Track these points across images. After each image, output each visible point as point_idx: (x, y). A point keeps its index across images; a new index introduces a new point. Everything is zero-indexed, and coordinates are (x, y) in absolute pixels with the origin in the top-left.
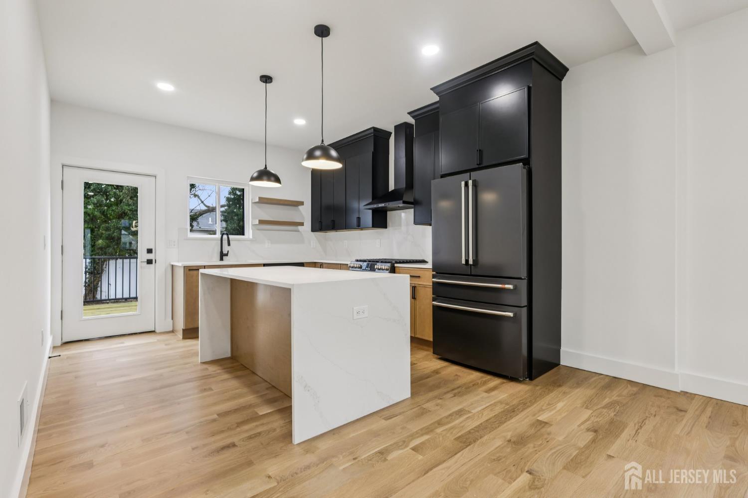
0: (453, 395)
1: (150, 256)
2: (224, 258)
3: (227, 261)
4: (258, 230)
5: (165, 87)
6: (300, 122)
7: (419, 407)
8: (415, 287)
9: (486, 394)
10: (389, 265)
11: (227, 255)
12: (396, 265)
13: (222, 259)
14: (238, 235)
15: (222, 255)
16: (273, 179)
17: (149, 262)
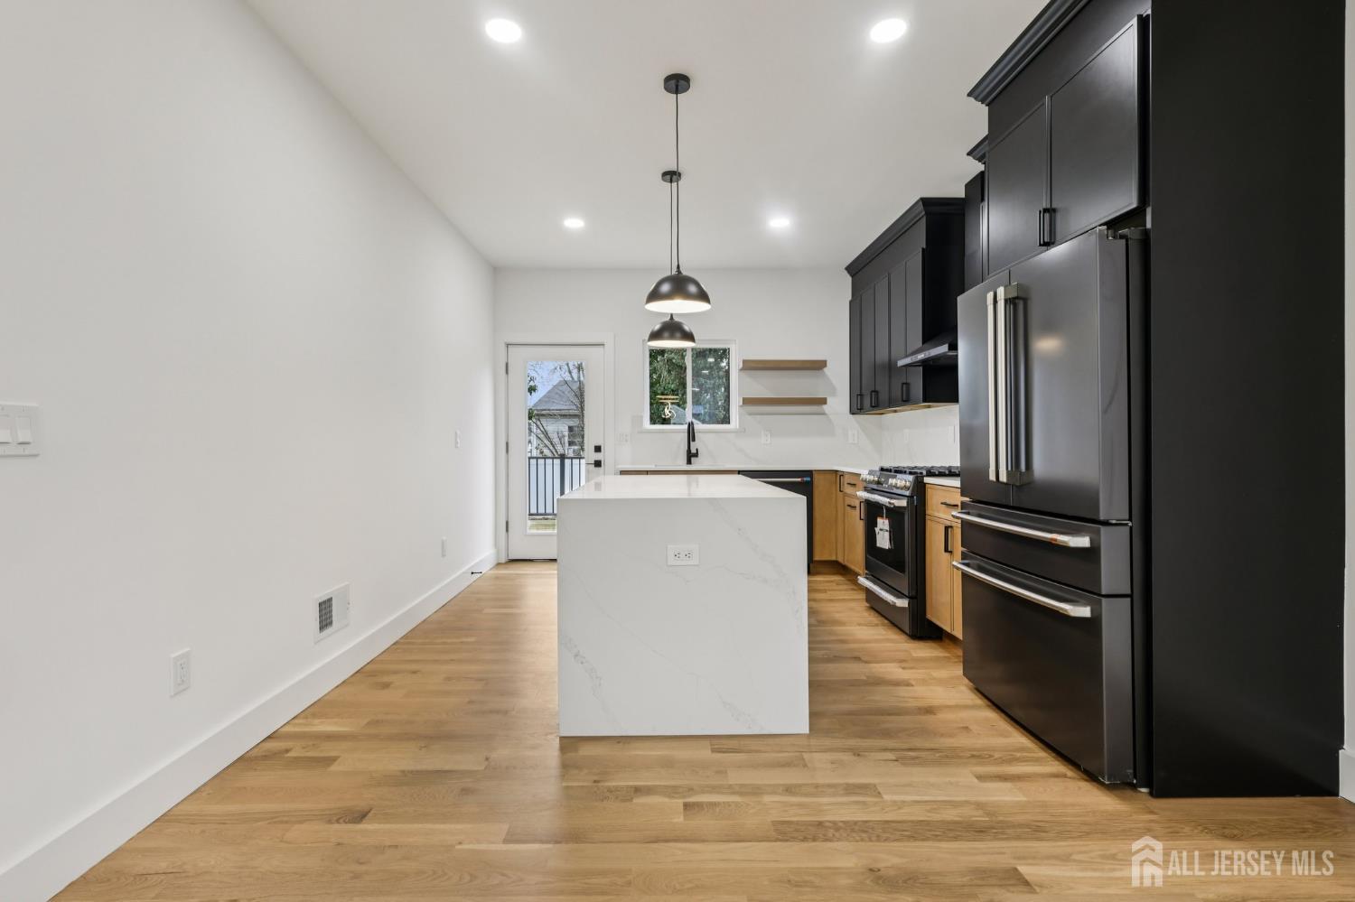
0: (894, 758)
1: (598, 456)
2: (693, 459)
3: (697, 464)
4: (750, 414)
5: (574, 223)
6: (780, 223)
7: (797, 754)
8: (951, 527)
9: (976, 780)
10: (911, 478)
11: (696, 455)
12: (927, 480)
13: (689, 462)
14: (713, 423)
15: (691, 456)
16: (678, 335)
17: (598, 464)
